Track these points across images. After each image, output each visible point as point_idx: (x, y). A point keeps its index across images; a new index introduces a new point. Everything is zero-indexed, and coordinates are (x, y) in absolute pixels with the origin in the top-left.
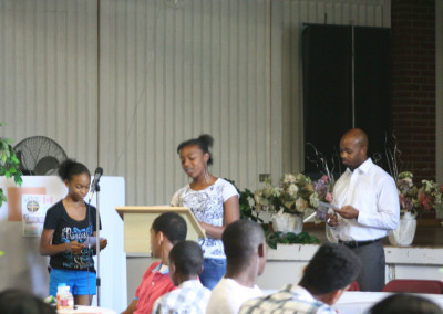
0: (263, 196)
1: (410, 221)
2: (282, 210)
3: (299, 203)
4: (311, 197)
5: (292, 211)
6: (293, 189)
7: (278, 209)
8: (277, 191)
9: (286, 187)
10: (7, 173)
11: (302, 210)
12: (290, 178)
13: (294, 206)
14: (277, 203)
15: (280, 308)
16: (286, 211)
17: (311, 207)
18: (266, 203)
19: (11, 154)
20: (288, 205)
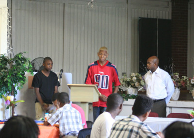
0: (123, 81)
1: (178, 91)
2: (130, 86)
3: (137, 84)
4: (141, 82)
5: (134, 87)
6: (134, 79)
7: (129, 86)
8: (128, 79)
9: (132, 77)
10: (28, 71)
11: (137, 86)
12: (133, 74)
13: (134, 85)
14: (128, 84)
15: (127, 125)
16: (132, 86)
17: (141, 85)
18: (124, 83)
19: (30, 64)
20: (133, 84)
